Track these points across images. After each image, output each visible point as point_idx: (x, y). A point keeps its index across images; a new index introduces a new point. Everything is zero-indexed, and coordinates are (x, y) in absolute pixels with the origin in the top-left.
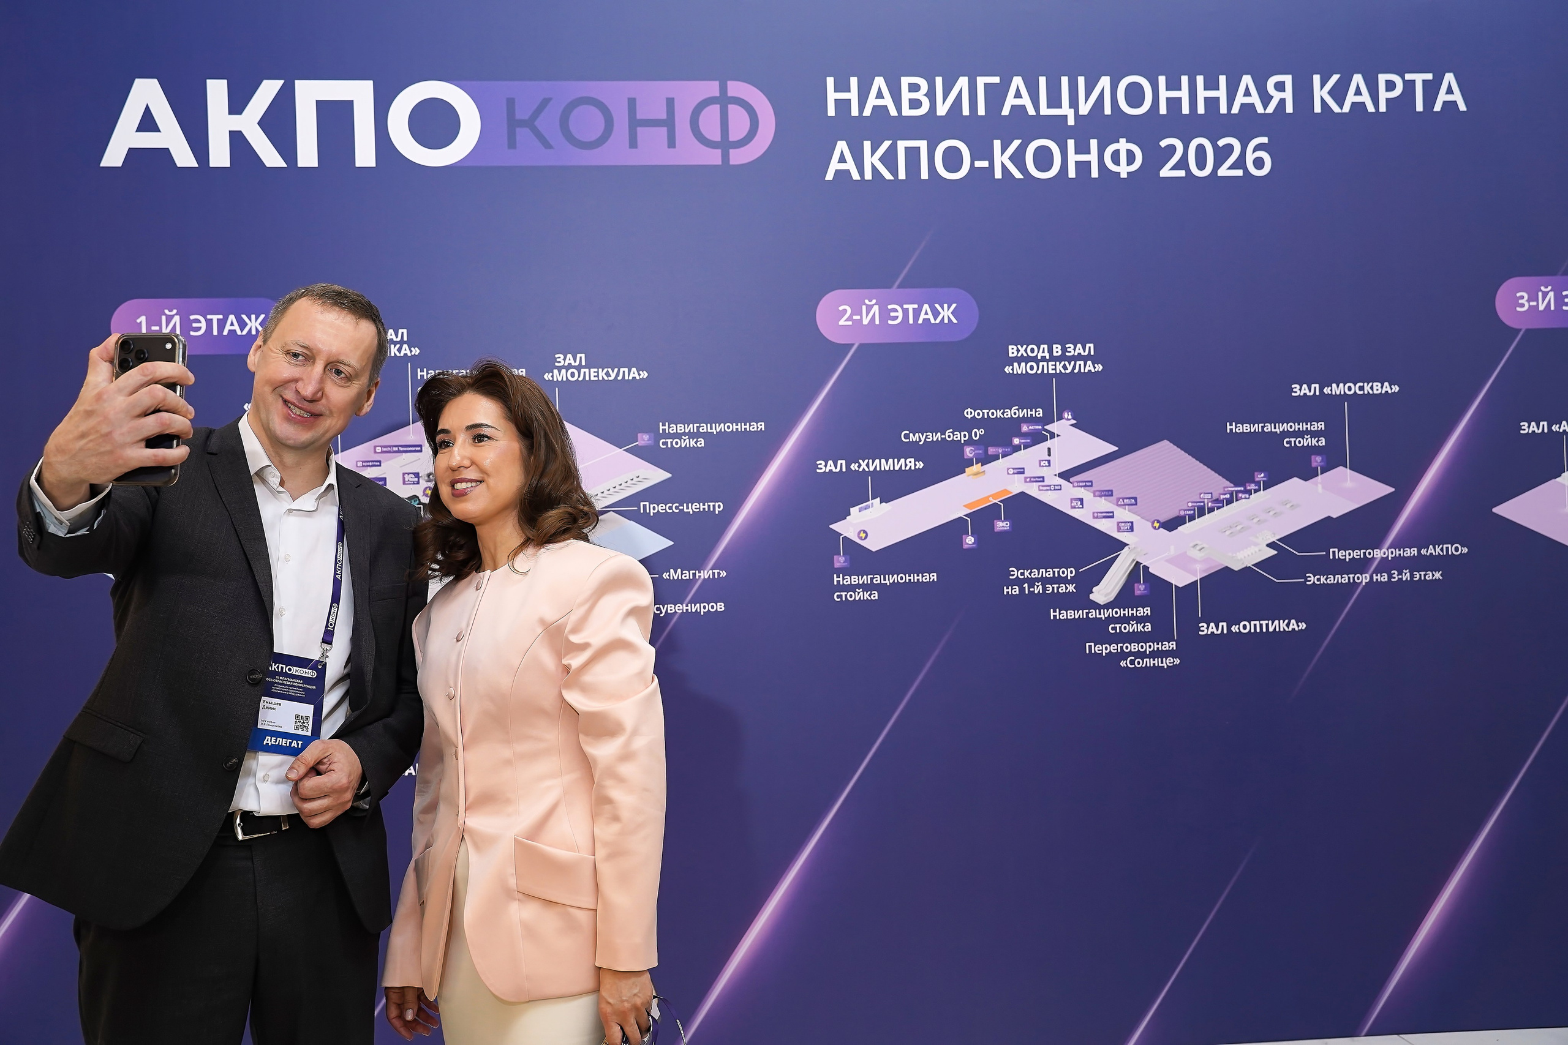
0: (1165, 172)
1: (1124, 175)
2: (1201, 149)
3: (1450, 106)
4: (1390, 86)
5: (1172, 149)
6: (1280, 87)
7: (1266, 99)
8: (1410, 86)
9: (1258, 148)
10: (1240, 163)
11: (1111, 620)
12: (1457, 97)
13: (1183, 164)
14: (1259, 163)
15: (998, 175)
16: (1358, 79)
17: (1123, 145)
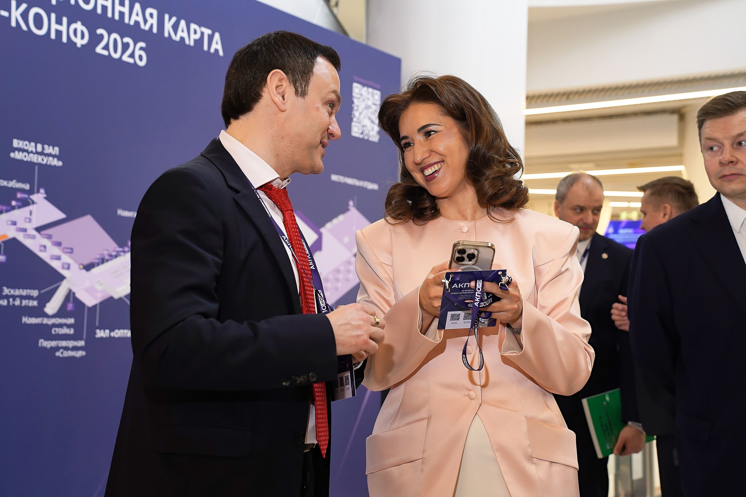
0: (99, 50)
1: (79, 45)
2: (115, 41)
3: (216, 51)
4: (195, 32)
5: (101, 37)
6: (151, 15)
7: (145, 21)
8: (202, 34)
9: (141, 49)
10: (132, 55)
11: (54, 325)
12: (219, 47)
13: (106, 48)
14: (141, 58)
15: (13, 24)
16: (183, 23)
17: (79, 26)
